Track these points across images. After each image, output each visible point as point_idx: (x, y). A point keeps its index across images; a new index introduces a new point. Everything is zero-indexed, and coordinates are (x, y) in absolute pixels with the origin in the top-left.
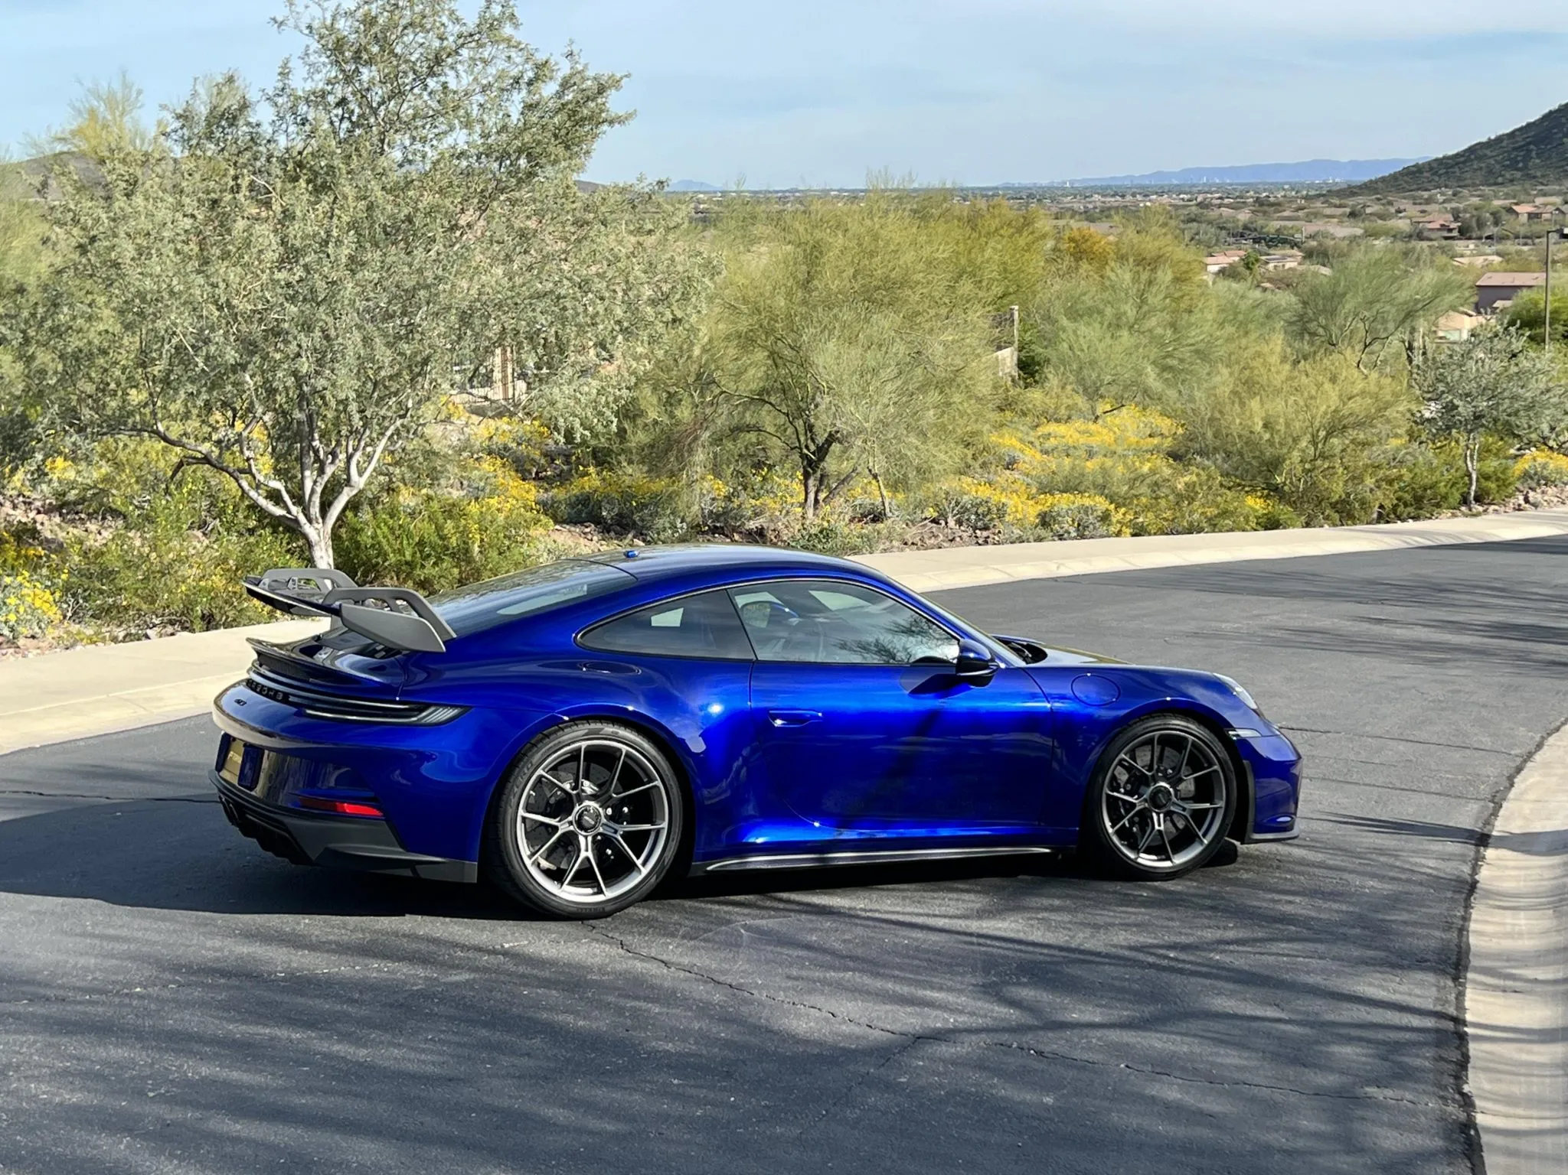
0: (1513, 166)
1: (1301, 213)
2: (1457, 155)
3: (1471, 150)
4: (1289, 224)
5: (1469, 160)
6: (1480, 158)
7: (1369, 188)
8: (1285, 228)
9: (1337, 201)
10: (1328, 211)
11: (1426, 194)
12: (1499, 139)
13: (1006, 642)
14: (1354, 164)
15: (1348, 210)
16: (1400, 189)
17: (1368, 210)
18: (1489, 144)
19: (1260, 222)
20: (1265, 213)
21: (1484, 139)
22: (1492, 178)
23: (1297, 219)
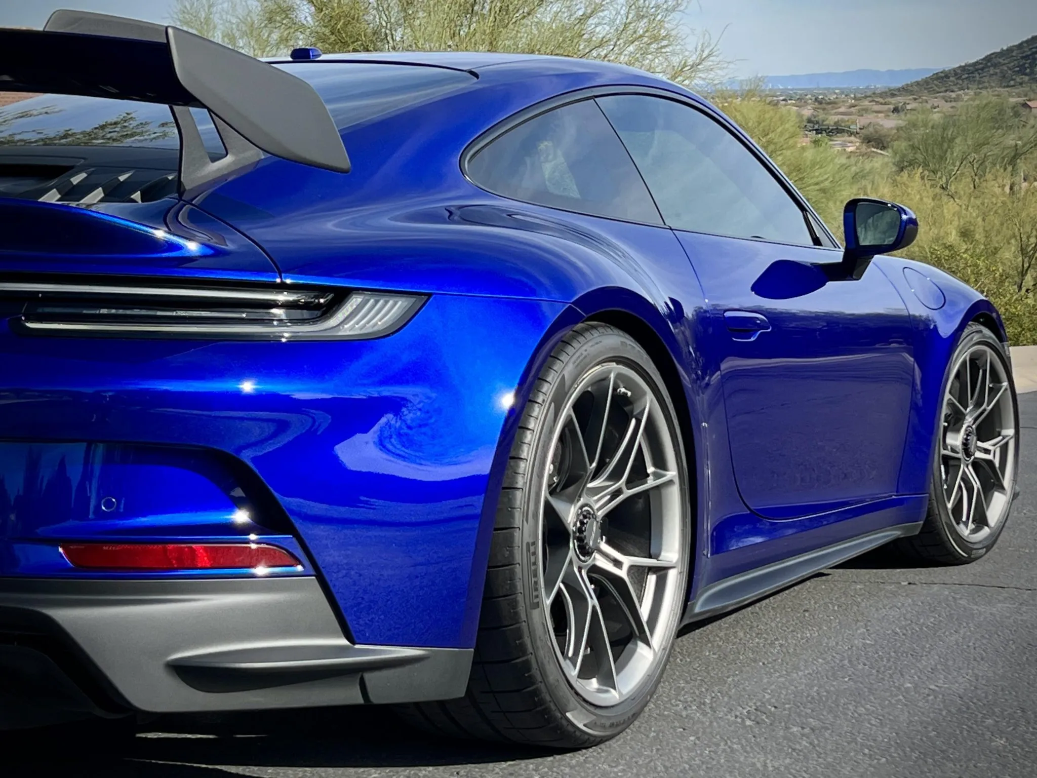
0: (1022, 72)
1: (853, 109)
2: (976, 63)
3: (988, 58)
4: (846, 118)
5: (986, 66)
6: (995, 66)
7: (905, 90)
8: (843, 120)
9: (881, 100)
10: (877, 107)
11: (953, 95)
12: (1010, 50)
14: (891, 73)
15: (892, 107)
16: (931, 91)
17: (909, 107)
18: (1003, 54)
19: (821, 116)
20: (824, 109)
21: (998, 50)
22: (1005, 81)
23: (850, 114)
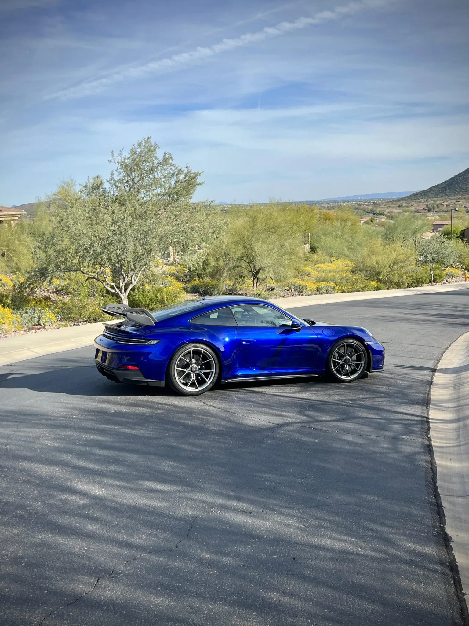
0: (442, 192)
1: (385, 206)
2: (427, 190)
3: (431, 188)
4: (382, 209)
5: (430, 191)
6: (433, 191)
7: (404, 199)
8: (382, 210)
9: (395, 203)
10: (393, 206)
11: (419, 200)
12: (438, 185)
13: (305, 320)
14: (400, 193)
15: (398, 205)
16: (412, 199)
17: (404, 205)
18: (436, 187)
19: (374, 209)
20: (376, 206)
21: (434, 185)
22: (437, 196)
23: (384, 208)
